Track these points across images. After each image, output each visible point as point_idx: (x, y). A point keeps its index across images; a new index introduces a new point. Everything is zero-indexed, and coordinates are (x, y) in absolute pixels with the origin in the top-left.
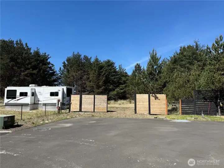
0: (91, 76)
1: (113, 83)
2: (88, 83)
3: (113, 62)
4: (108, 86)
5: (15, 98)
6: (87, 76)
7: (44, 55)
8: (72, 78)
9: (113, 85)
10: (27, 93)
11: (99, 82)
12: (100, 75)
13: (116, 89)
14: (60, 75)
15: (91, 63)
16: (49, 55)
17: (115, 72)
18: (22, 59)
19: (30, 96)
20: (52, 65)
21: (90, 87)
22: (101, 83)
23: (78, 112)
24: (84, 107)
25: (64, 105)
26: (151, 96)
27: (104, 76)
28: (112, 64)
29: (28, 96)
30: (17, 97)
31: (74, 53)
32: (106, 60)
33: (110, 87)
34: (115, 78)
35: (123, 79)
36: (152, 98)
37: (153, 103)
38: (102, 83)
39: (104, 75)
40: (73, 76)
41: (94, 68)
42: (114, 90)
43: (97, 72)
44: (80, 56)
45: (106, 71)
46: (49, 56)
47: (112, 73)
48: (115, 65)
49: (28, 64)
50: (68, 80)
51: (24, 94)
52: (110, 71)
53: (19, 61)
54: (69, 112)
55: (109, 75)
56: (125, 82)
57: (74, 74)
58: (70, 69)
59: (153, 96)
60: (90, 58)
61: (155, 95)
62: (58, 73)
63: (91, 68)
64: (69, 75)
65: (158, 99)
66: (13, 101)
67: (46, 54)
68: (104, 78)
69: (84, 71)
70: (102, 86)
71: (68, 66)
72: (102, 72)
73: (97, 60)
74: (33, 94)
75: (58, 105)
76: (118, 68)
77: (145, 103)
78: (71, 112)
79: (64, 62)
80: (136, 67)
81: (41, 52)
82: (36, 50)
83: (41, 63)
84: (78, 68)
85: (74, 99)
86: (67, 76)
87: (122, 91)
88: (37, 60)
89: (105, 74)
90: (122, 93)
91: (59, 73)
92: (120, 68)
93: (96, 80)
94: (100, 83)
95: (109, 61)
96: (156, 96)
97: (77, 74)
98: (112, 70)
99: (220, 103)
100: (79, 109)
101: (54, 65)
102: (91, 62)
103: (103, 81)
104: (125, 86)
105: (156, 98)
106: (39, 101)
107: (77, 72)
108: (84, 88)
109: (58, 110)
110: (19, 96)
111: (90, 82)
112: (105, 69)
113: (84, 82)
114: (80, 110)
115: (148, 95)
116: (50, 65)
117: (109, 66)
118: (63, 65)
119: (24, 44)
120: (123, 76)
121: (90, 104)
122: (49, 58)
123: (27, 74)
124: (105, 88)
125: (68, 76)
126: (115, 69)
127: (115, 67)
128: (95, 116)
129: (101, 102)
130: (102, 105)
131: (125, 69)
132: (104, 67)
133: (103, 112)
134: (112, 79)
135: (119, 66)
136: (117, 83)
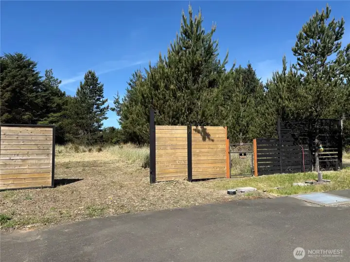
1: (33, 107)
3: (32, 60)
4: (19, 113)
9: (32, 113)
13: (40, 121)
17: (36, 83)
26: (193, 132)
27: (8, 89)
28: (29, 65)
33: (25, 117)
34: (36, 97)
35: (57, 99)
36: (196, 137)
37: (198, 151)
38: (3, 105)
39: (7, 86)
45: (13, 77)
47: (29, 84)
48: (36, 70)
52: (24, 78)
55: (22, 89)
56: (59, 108)
59: (198, 132)
61: (202, 128)
65: (209, 139)
68: (8, 95)
70: (4, 113)
76: (44, 75)
77: (178, 151)
80: (86, 78)
89: (10, 84)
92: (49, 77)
95: (20, 58)
96: (204, 130)
98: (30, 79)
99: (321, 146)
103: (6, 102)
104: (61, 116)
105: (206, 136)
112: (10, 74)
115: (185, 127)
117: (21, 67)
120: (56, 94)
124: (10, 116)
126: (36, 76)
127: (37, 73)
128: (16, 219)
129: (28, 154)
130: (34, 162)
131: (61, 82)
132: (8, 67)
133: (37, 188)
134: (29, 97)
135: (47, 72)
136: (42, 109)
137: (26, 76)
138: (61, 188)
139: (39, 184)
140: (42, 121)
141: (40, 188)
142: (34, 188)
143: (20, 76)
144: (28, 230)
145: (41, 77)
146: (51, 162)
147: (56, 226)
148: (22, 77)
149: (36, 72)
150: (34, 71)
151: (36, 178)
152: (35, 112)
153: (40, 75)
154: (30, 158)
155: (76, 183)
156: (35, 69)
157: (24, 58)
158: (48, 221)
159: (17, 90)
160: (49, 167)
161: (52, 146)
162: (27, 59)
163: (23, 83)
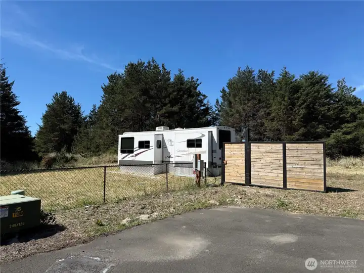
0: (274, 107)
1: (325, 119)
2: (267, 124)
3: (323, 74)
4: (313, 127)
5: (132, 152)
6: (265, 109)
7: (190, 80)
8: (237, 115)
9: (325, 125)
10: (148, 142)
11: (291, 120)
12: (293, 104)
13: (333, 132)
14: (217, 112)
15: (274, 84)
16: (198, 79)
17: (329, 96)
18: (157, 90)
19: (154, 147)
20: (204, 96)
21: (274, 131)
22: (296, 122)
23: (243, 185)
24: (256, 173)
25: (214, 167)
27: (303, 106)
28: (321, 79)
29: (151, 148)
30: (135, 150)
31: (239, 69)
32: (306, 73)
33: (319, 130)
34: (329, 110)
35: (351, 109)
38: (299, 121)
39: (302, 104)
40: (238, 111)
41: (280, 92)
42: (328, 136)
43: (286, 99)
44: (251, 72)
45: (307, 95)
46: (198, 83)
47: (320, 99)
48: (328, 83)
49: (165, 98)
50: (231, 120)
51: (144, 145)
52: (316, 94)
53: (152, 93)
54: (222, 184)
55: (315, 104)
56: (354, 118)
57: (240, 108)
58: (232, 100)
60: (270, 73)
62: (214, 110)
63: (273, 92)
64: (231, 111)
66: (129, 158)
67: (194, 79)
68: (303, 112)
69: (259, 100)
70: (300, 128)
71: (230, 95)
72: (298, 98)
73: (286, 75)
74: (160, 144)
75: (196, 167)
76: (337, 86)
78: (225, 185)
79: (223, 90)
81: (187, 77)
82: (177, 73)
83: (185, 94)
84: (247, 96)
85: (232, 153)
86: (227, 113)
87: (349, 137)
88: (179, 90)
89: (305, 101)
90: (348, 141)
91: (217, 109)
92: (341, 86)
93: (285, 116)
94: (293, 122)
95: (313, 75)
97: (246, 107)
98: (322, 93)
100: (244, 179)
101: (207, 96)
102: (274, 81)
103: (302, 118)
104: (356, 127)
106: (169, 157)
107: (245, 104)
108: (260, 134)
109: (197, 177)
110: (138, 148)
111: (273, 120)
112: (305, 93)
113: (259, 121)
114: (248, 182)
116: (201, 97)
117: (313, 84)
118: (221, 94)
119: (160, 66)
120: (350, 103)
121: (272, 166)
122: (198, 85)
123: (165, 113)
124: (305, 130)
125: (231, 113)
126: (328, 89)
127: (329, 86)
128: (291, 206)
129: (305, 164)
130: (309, 170)
131: (355, 89)
132: (302, 87)
133: (312, 191)
134: (321, 111)
135: (339, 82)
136: (335, 120)
137: (318, 91)
138: (332, 194)
139: (315, 188)
140: (336, 132)
141: (314, 191)
142: (310, 191)
143: (313, 92)
144: (295, 213)
145: (332, 89)
146: (323, 171)
147: (314, 215)
148: (315, 92)
149: (328, 84)
150: (326, 85)
151: (312, 184)
152: (328, 125)
153: (332, 87)
154: (306, 167)
155: (348, 192)
156: (326, 82)
157: (316, 75)
158: (310, 211)
159: (311, 106)
160: (321, 175)
161: (323, 158)
162: (320, 74)
163: (316, 98)
